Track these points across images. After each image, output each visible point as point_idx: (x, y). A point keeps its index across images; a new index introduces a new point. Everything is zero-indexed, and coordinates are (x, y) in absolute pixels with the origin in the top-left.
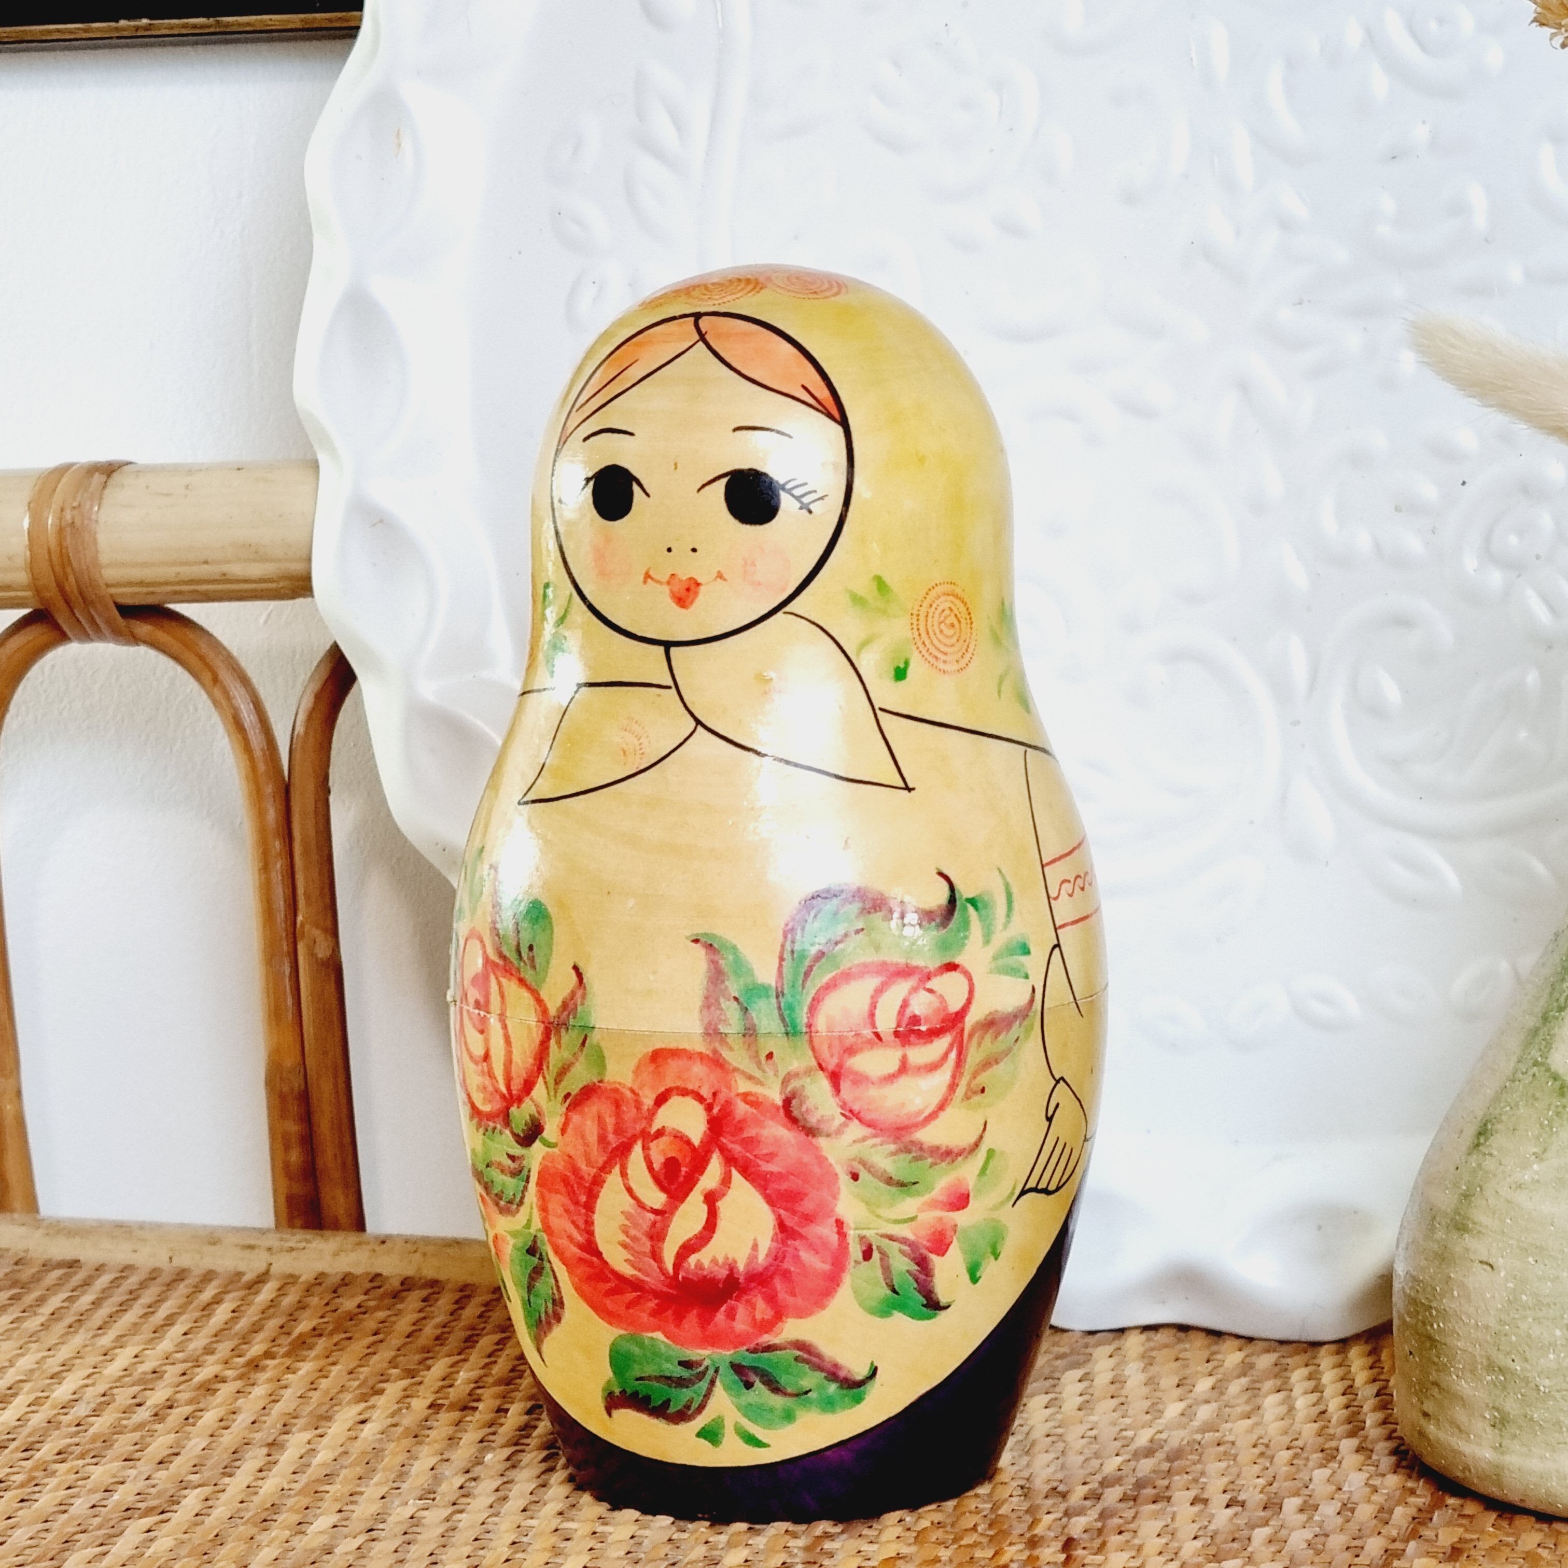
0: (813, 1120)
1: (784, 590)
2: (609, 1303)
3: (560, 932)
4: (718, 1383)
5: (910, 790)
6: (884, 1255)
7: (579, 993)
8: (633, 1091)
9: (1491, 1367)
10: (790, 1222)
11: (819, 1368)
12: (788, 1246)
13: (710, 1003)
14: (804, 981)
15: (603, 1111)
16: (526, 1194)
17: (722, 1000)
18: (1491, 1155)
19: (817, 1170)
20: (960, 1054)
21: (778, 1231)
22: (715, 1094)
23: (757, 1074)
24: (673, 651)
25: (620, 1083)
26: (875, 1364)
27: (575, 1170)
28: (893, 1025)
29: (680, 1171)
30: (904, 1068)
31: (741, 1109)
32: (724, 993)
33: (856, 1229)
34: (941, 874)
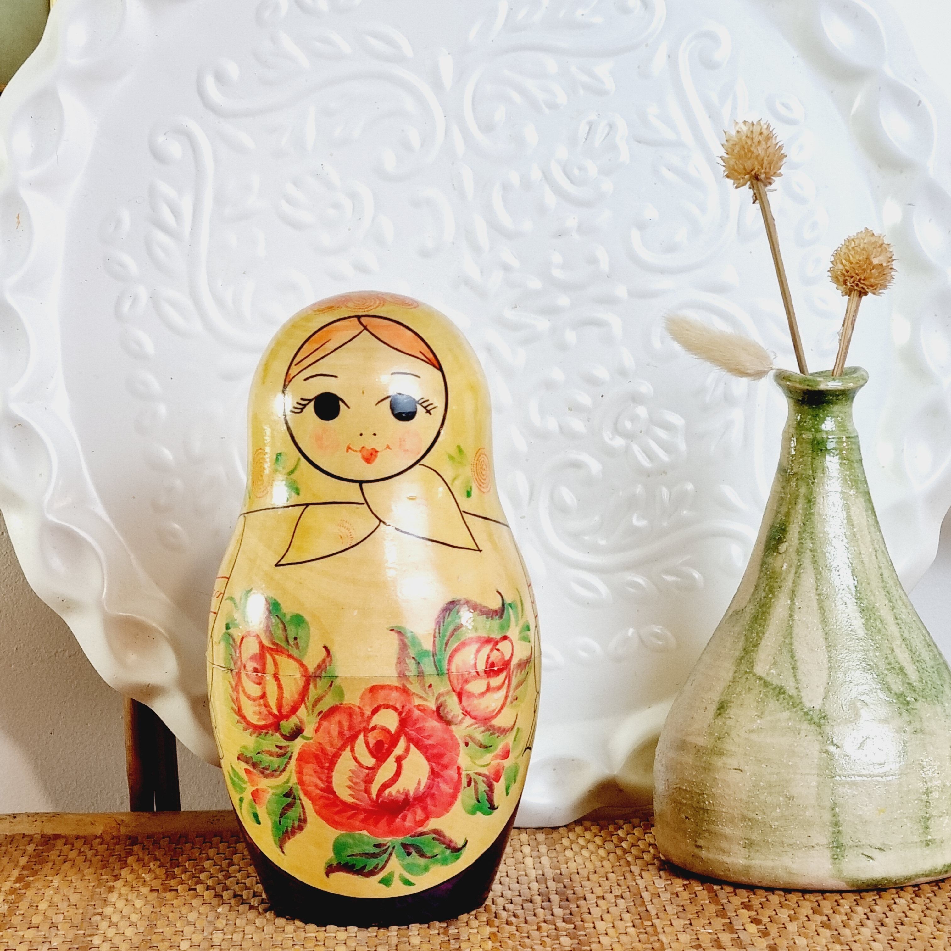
0: (449, 717)
1: (419, 453)
2: (337, 818)
3: (314, 630)
4: (394, 855)
5: (480, 551)
6: (476, 783)
7: (328, 660)
8: (359, 708)
9: (744, 818)
10: (436, 769)
11: (444, 843)
12: (435, 781)
13: (400, 661)
14: (445, 648)
15: (342, 720)
16: (288, 766)
17: (407, 659)
18: (730, 718)
19: (450, 741)
20: (509, 681)
21: (430, 773)
22: (403, 707)
23: (424, 695)
24: (364, 485)
25: (353, 704)
26: (467, 839)
27: (323, 750)
28: (484, 667)
29: (384, 747)
30: (488, 689)
31: (416, 713)
32: (408, 656)
33: (466, 771)
34: (498, 592)
